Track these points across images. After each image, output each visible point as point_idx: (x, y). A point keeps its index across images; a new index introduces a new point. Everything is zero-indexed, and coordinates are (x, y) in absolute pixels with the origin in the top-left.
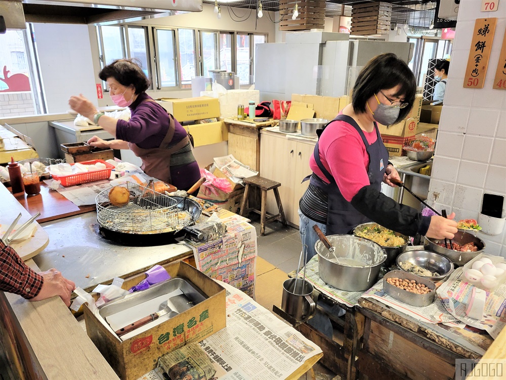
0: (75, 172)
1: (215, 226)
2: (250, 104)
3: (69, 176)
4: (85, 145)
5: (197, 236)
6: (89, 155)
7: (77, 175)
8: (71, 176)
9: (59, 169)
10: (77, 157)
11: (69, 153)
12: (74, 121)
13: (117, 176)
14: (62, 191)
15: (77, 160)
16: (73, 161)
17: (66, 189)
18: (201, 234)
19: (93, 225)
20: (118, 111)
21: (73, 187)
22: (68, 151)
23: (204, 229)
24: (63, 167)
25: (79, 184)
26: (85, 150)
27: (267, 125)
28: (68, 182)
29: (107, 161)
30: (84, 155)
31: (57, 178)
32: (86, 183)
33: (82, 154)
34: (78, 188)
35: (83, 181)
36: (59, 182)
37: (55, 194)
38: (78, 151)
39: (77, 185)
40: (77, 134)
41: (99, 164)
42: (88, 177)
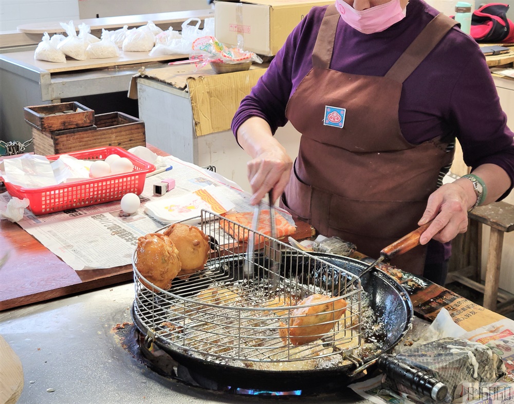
0: (63, 180)
1: (474, 360)
2: (458, 10)
3: (50, 189)
4: (79, 110)
5: (430, 390)
6: (89, 134)
7: (68, 187)
8: (54, 189)
9: (24, 170)
10: (63, 139)
11: (43, 129)
12: (35, 49)
13: (158, 190)
14: (31, 226)
15: (60, 146)
16: (53, 150)
17: (41, 220)
18: (440, 385)
19: (119, 328)
20: (130, 28)
21: (57, 216)
22: (42, 125)
23: (444, 368)
24: (33, 165)
25: (70, 209)
26: (80, 122)
27: (503, 63)
28: (45, 202)
29: (131, 151)
30: (77, 136)
31: (18, 193)
32: (87, 207)
33: (74, 132)
34: (67, 219)
35: (80, 200)
36: (26, 202)
37: (15, 233)
38: (64, 123)
39: (67, 211)
40: (42, 81)
41: (114, 158)
42: (92, 192)
